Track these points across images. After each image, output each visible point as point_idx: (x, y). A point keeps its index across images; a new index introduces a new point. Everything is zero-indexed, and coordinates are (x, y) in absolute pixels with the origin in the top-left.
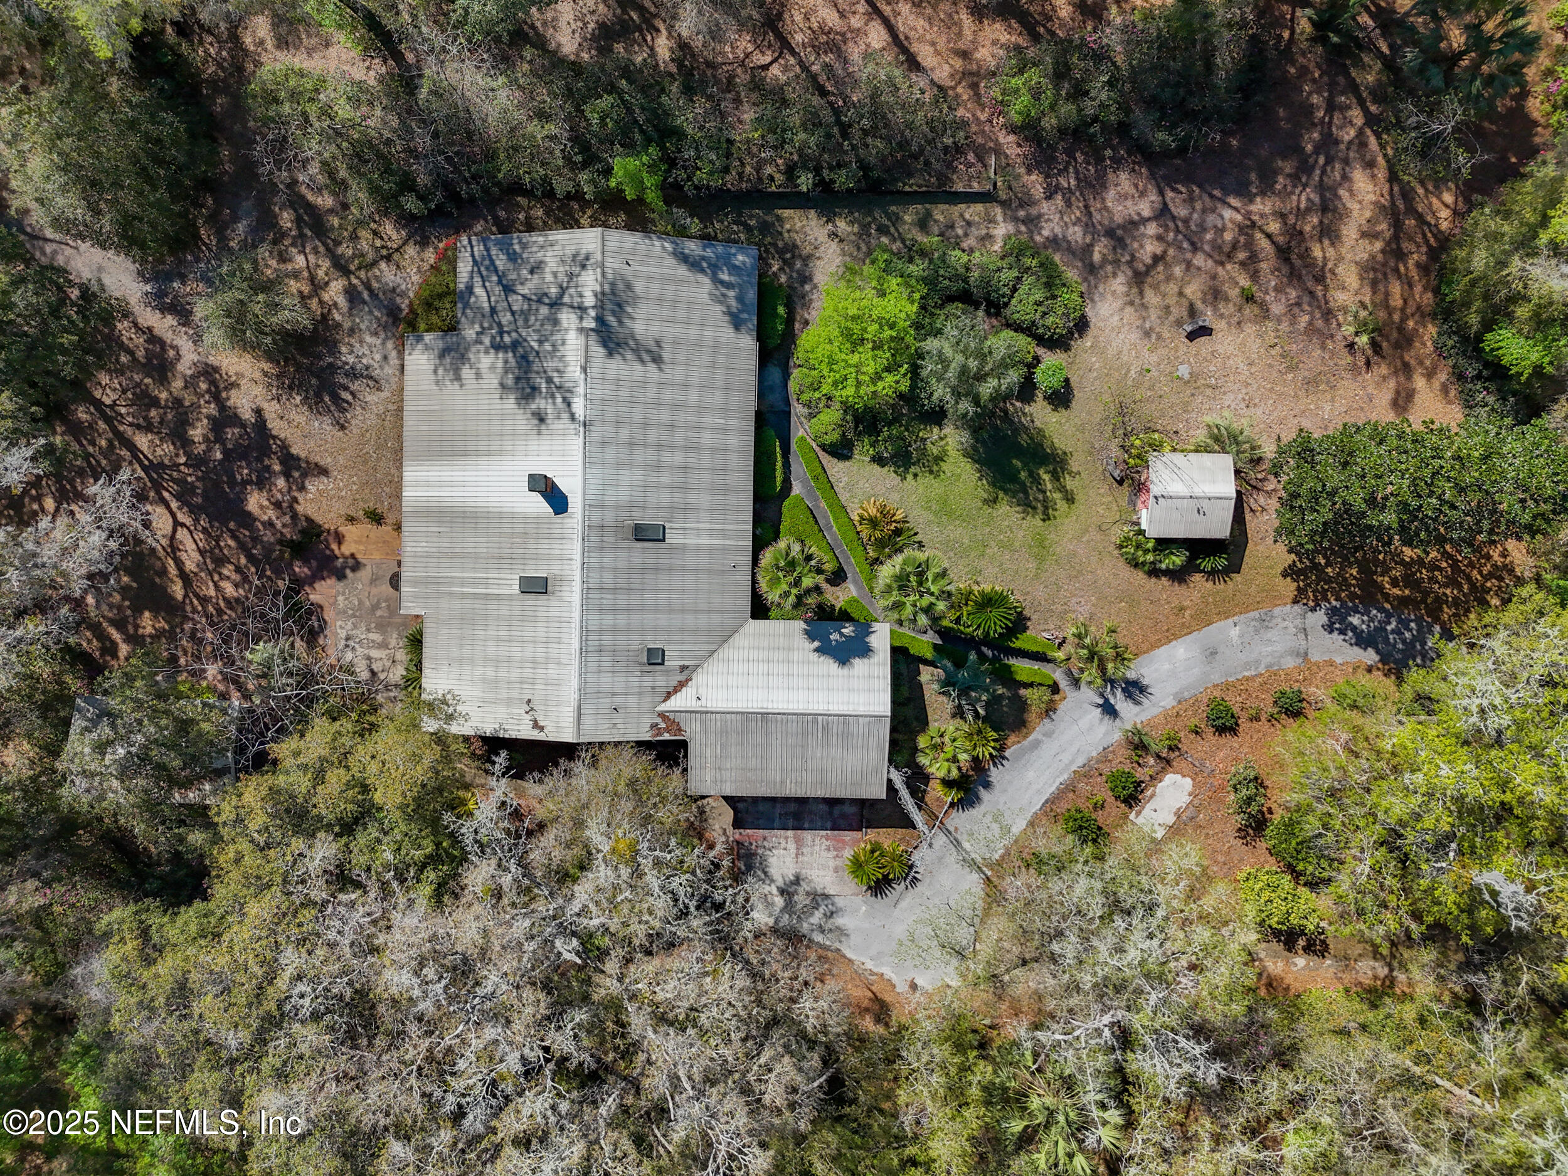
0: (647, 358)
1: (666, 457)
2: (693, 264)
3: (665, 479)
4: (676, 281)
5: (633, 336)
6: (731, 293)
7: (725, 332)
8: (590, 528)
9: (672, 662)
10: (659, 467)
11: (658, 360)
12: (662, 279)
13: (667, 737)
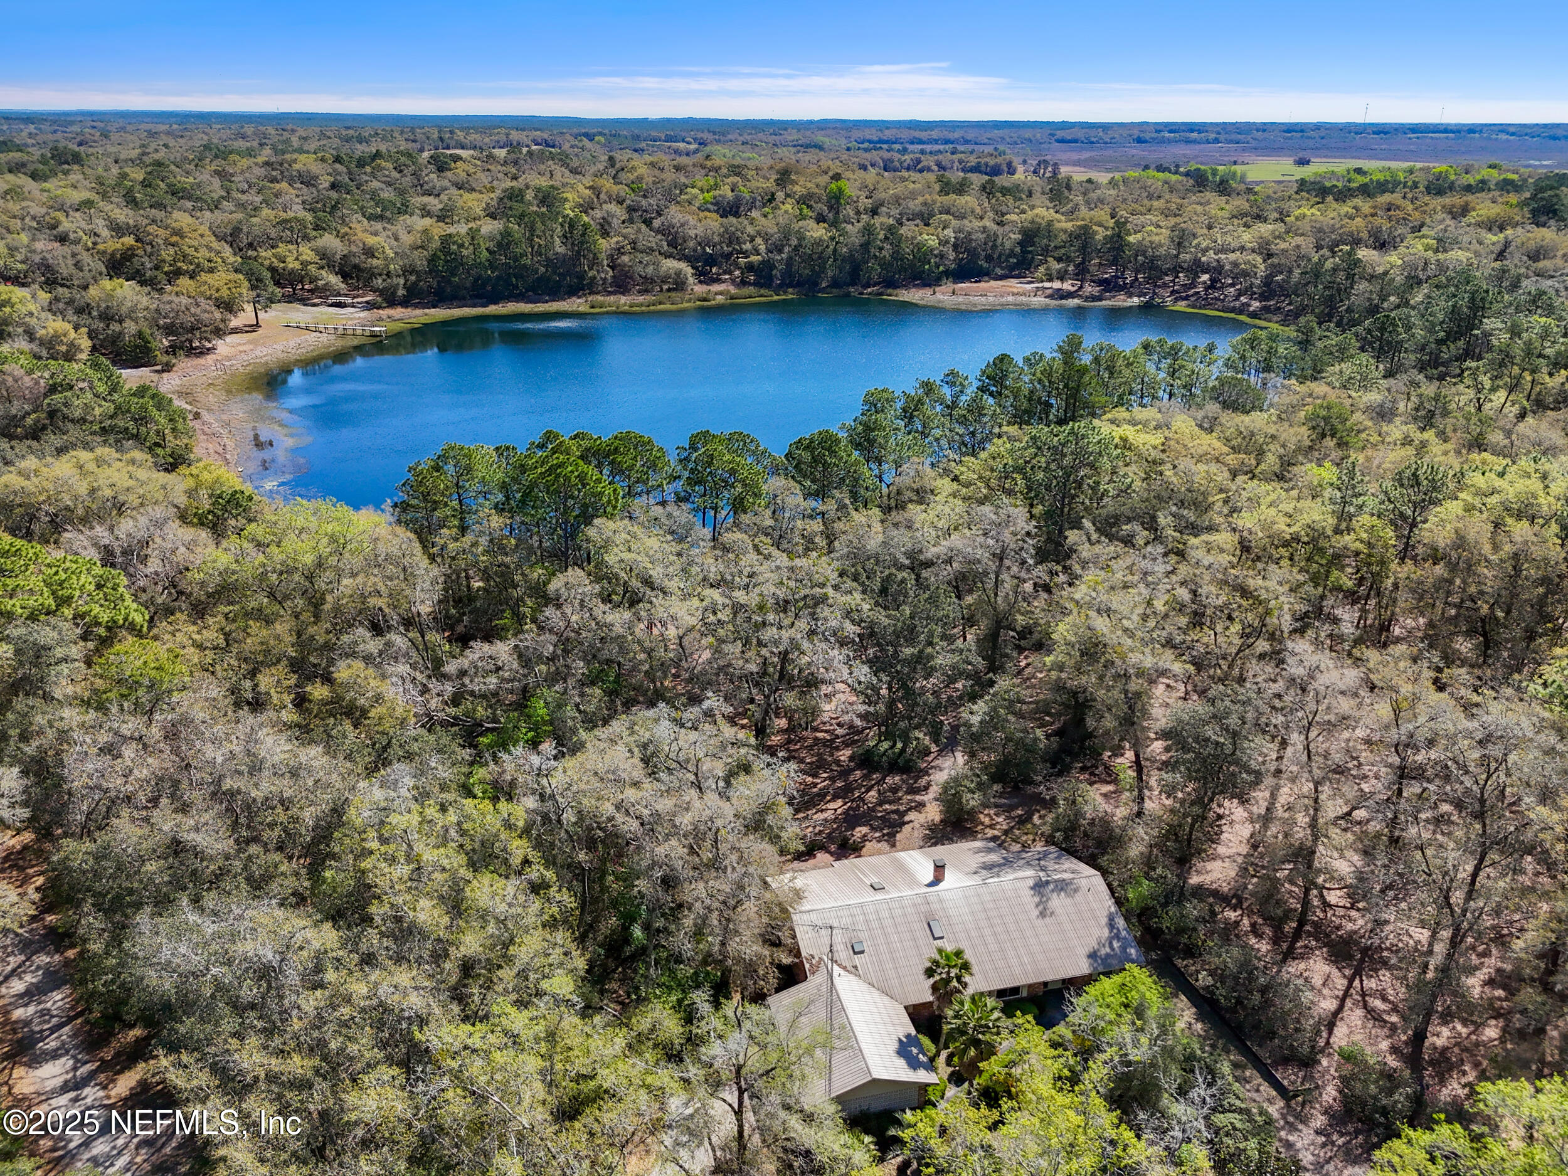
0: (1041, 908)
1: (987, 932)
2: (1111, 925)
3: (973, 934)
4: (1095, 918)
5: (1048, 899)
6: (1108, 950)
7: (1083, 952)
8: (925, 896)
9: (858, 960)
10: (979, 928)
11: (1042, 914)
12: (1092, 910)
13: (807, 966)
